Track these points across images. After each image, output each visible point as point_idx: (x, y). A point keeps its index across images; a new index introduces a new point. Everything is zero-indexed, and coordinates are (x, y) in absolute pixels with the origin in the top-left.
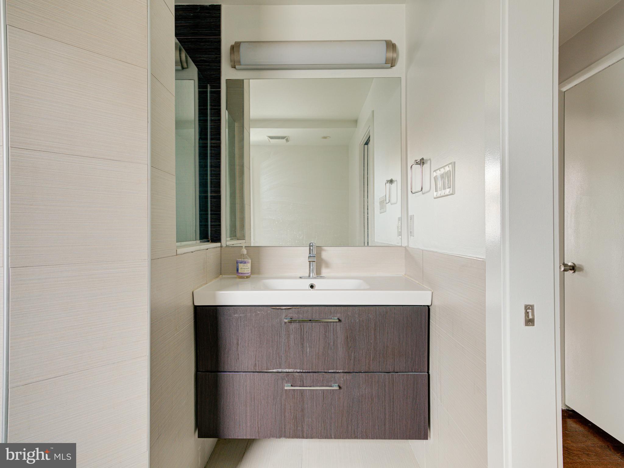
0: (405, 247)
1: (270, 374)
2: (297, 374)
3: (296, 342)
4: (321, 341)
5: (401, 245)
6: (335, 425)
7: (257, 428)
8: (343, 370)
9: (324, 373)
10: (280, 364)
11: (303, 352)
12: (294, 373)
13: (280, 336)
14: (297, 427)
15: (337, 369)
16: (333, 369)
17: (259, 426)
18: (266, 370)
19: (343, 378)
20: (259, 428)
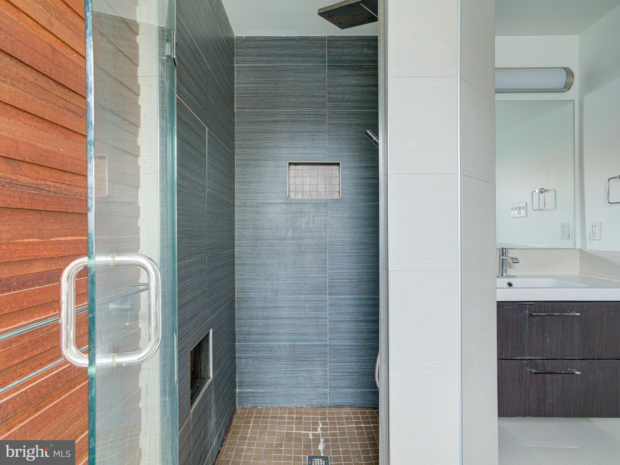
0: (581, 250)
1: (516, 361)
2: (539, 361)
3: (538, 333)
4: (559, 332)
5: (574, 248)
6: (573, 405)
7: (505, 408)
8: (579, 357)
9: (562, 360)
10: (523, 352)
11: (543, 342)
12: (537, 360)
13: (524, 328)
14: (540, 407)
15: (573, 357)
16: (570, 357)
17: (507, 406)
18: (511, 357)
19: (580, 364)
20: (507, 408)
